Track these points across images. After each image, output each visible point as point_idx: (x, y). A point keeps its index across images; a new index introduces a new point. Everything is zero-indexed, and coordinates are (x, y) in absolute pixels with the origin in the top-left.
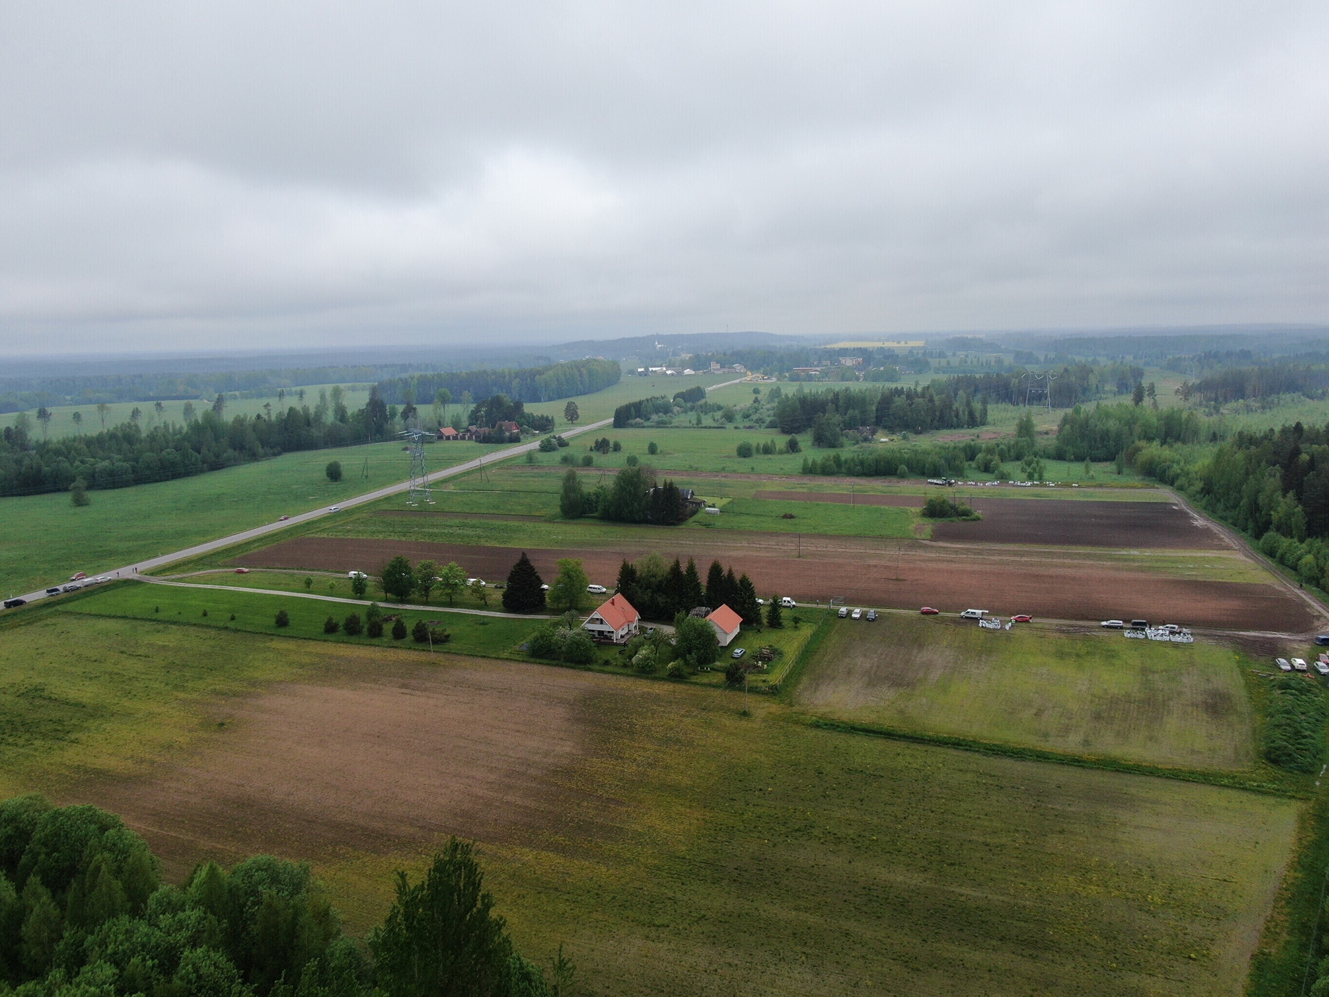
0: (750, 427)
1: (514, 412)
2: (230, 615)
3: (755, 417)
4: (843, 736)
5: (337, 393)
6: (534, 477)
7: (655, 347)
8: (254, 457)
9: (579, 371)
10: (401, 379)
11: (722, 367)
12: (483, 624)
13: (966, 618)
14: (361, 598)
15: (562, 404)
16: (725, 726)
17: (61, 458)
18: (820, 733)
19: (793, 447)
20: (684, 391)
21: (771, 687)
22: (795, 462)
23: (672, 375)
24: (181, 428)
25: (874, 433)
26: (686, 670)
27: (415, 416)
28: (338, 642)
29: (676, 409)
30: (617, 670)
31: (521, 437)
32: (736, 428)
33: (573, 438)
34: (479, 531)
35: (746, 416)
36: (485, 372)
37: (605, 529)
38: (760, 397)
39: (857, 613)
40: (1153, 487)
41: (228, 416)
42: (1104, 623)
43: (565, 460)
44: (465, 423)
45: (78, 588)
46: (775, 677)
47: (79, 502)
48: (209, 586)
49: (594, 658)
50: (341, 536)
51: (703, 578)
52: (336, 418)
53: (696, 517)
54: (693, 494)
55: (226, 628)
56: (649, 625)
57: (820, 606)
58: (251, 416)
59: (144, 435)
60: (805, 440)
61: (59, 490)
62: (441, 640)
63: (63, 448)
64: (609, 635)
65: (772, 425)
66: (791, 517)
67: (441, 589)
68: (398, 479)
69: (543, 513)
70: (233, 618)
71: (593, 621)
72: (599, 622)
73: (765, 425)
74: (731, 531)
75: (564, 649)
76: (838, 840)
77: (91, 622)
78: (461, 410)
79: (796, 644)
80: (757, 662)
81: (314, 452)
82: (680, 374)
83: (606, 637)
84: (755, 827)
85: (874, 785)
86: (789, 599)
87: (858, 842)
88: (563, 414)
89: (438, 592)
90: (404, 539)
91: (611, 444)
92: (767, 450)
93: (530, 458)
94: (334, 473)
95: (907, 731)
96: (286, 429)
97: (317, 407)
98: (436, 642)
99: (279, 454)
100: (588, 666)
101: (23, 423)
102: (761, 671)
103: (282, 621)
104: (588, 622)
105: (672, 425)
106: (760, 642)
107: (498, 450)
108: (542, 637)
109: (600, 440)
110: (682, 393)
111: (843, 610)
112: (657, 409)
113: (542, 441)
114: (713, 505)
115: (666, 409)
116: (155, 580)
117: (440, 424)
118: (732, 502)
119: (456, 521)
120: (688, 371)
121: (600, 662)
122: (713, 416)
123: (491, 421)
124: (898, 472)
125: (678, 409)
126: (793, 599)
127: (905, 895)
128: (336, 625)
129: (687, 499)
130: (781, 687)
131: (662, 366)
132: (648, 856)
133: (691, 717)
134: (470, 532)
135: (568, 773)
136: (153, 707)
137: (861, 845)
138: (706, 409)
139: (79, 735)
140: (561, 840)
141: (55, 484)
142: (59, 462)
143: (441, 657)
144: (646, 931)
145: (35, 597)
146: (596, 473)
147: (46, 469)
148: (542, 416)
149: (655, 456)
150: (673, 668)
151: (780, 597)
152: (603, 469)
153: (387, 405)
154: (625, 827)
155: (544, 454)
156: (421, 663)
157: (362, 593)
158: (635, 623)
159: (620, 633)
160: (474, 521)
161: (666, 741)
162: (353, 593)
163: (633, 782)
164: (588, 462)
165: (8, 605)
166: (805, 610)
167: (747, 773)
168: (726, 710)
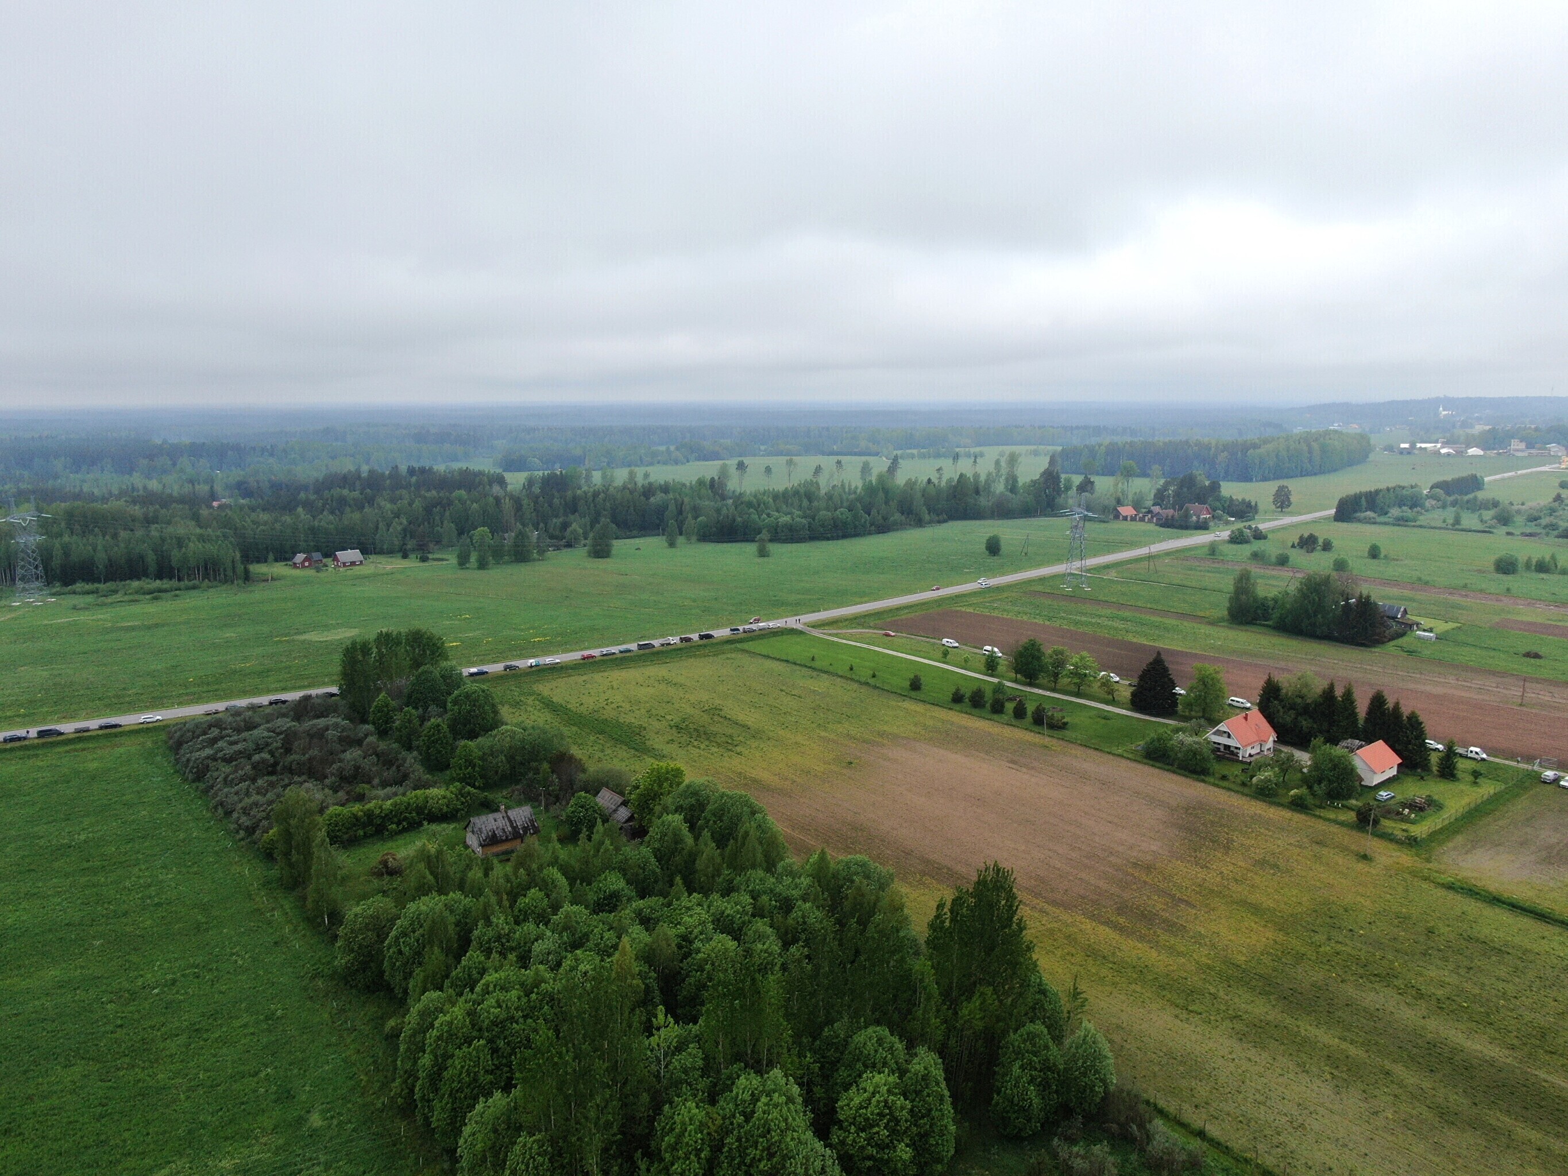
0: (1531, 535)
1: (1207, 495)
2: (872, 673)
3: (1544, 521)
4: (1479, 904)
5: (1013, 459)
6: (1214, 572)
7: (1438, 414)
8: (920, 523)
10: (1086, 446)
11: (1529, 447)
12: (1106, 718)
14: (992, 676)
15: (1271, 487)
16: (1337, 864)
17: (751, 510)
18: (1451, 895)
20: (1449, 479)
21: (1409, 838)
23: (1448, 455)
24: (856, 488)
26: (1310, 800)
27: (1092, 491)
28: (962, 712)
29: (1428, 503)
30: (1232, 786)
31: (1211, 524)
32: (1508, 534)
33: (1273, 531)
34: (1129, 625)
35: (1533, 519)
36: (1188, 442)
37: (1278, 639)
38: (1565, 493)
41: (901, 479)
43: (1255, 556)
44: (1148, 502)
45: (754, 631)
46: (1420, 830)
47: (762, 553)
48: (858, 644)
49: (1211, 770)
50: (986, 612)
51: (1362, 707)
52: (1006, 487)
53: (1400, 641)
54: (1405, 612)
55: (867, 684)
56: (1286, 749)
57: (1521, 765)
58: (923, 479)
59: (823, 492)
61: (747, 541)
62: (1057, 727)
63: (755, 500)
64: (1236, 751)
65: (1565, 534)
66: (1537, 656)
67: (1069, 677)
68: (1057, 560)
69: (1208, 614)
70: (874, 676)
71: (1219, 733)
72: (1226, 735)
73: (1556, 533)
74: (1440, 662)
75: (1179, 755)
76: (1420, 995)
77: (761, 660)
78: (1144, 487)
79: (1465, 801)
80: (1403, 810)
81: (978, 522)
82: (1460, 453)
83: (1232, 753)
84: (1328, 961)
85: (1494, 958)
86: (1478, 750)
87: (1444, 1003)
88: (1271, 499)
89: (1066, 680)
90: (1047, 623)
91: (1321, 541)
92: (1542, 568)
93: (1213, 550)
94: (993, 547)
96: (955, 497)
97: (989, 474)
98: (1052, 727)
99: (945, 521)
100: (1203, 777)
101: (724, 472)
102: (1405, 820)
103: (915, 685)
104: (1214, 733)
105: (1418, 523)
106: (1415, 790)
107: (1178, 537)
108: (1159, 740)
109: (1306, 535)
110: (1445, 482)
111: (1550, 774)
112: (1401, 503)
113: (1233, 532)
114: (1429, 628)
115: (1414, 502)
116: (816, 633)
117: (1118, 502)
118: (1459, 628)
119: (1108, 612)
120: (1473, 451)
121: (1217, 775)
122: (1480, 515)
123: (1178, 504)
125: (1434, 502)
126: (1484, 749)
127: (1475, 1062)
128: (963, 696)
129: (1394, 618)
130: (1423, 840)
131: (1437, 442)
132: (1202, 955)
133: (1300, 847)
134: (1119, 625)
135: (1149, 868)
136: (800, 739)
137: (1446, 1007)
138: (1475, 506)
139: (743, 750)
140: (1122, 920)
141: (745, 534)
142: (750, 514)
143: (1055, 741)
144: (1178, 1011)
145: (721, 633)
146: (1285, 574)
147: (739, 519)
148: (1243, 500)
149: (1376, 561)
150: (1295, 795)
151: (1466, 746)
152: (1295, 569)
153: (1063, 476)
154: (1189, 926)
155: (1235, 546)
156: (1035, 744)
157: (993, 670)
158: (1270, 744)
159: (1249, 751)
160: (1127, 614)
161: (1262, 863)
162: (983, 669)
163: (1212, 891)
164: (1283, 561)
165: (702, 637)
166: (1497, 767)
167: (1341, 911)
168: (1345, 849)
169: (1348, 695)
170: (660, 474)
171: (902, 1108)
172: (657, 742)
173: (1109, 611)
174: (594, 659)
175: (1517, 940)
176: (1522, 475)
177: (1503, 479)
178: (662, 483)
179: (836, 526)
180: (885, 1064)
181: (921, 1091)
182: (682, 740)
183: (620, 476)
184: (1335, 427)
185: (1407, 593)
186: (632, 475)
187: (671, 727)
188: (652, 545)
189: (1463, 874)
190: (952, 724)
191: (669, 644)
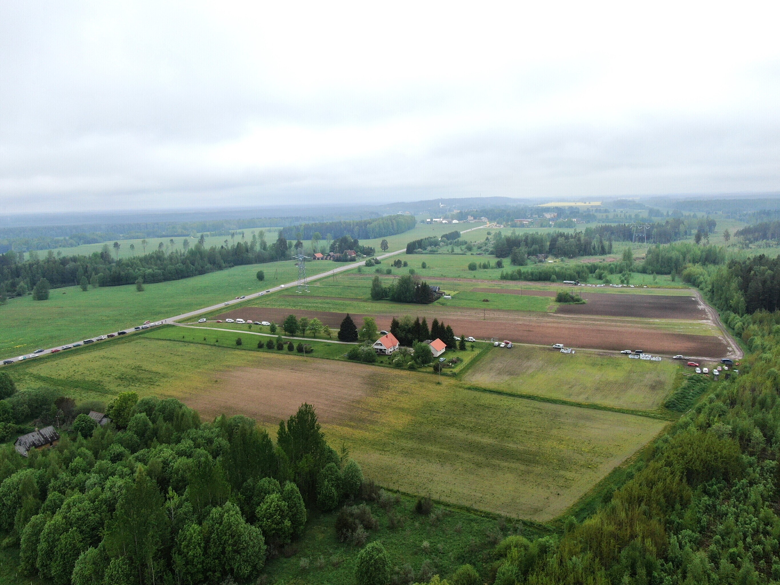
0: (479, 254)
1: (353, 246)
2: (216, 340)
3: (484, 248)
4: (480, 393)
5: (261, 234)
6: (361, 279)
7: (439, 206)
8: (220, 268)
9: (392, 222)
10: (295, 226)
11: (475, 218)
13: (556, 348)
14: (274, 334)
15: (379, 241)
16: (429, 387)
17: (129, 268)
18: (470, 391)
19: (499, 265)
20: (448, 233)
21: (453, 374)
22: (497, 273)
23: (446, 223)
24: (184, 253)
25: (546, 257)
26: (416, 366)
27: (302, 247)
28: (264, 352)
29: (441, 244)
30: (386, 365)
31: (357, 258)
32: (472, 254)
33: (383, 260)
34: (331, 306)
35: (479, 248)
36: (340, 222)
37: (392, 305)
38: (489, 237)
39: (503, 345)
40: (688, 288)
41: (207, 246)
42: (622, 352)
43: (378, 271)
44: (328, 251)
45: (148, 328)
46: (456, 370)
47: (140, 289)
48: (205, 328)
49: (376, 360)
50: (264, 306)
51: (430, 327)
52: (261, 248)
53: (438, 301)
54: (439, 289)
55: (215, 345)
56: (403, 348)
57: (487, 341)
58: (219, 246)
59: (166, 256)
60: (506, 262)
61: (129, 284)
62: (309, 352)
63: (129, 262)
65: (492, 253)
66: (487, 301)
67: (310, 330)
68: (292, 280)
69: (362, 298)
70: (217, 341)
71: (377, 344)
72: (380, 345)
73: (488, 253)
74: (454, 307)
75: (363, 356)
76: (464, 428)
77: (155, 342)
78: (325, 244)
79: (470, 357)
80: (449, 364)
82: (450, 223)
83: (383, 352)
84: (432, 422)
85: (487, 410)
86: (472, 338)
88: (380, 246)
89: (309, 332)
90: (294, 308)
91: (403, 263)
92: (485, 267)
93: (359, 269)
94: (260, 277)
95: (509, 391)
96: (236, 254)
97: (252, 242)
98: (307, 352)
99: (233, 266)
100: (373, 363)
101: (107, 249)
102: (451, 367)
103: (239, 343)
104: (375, 345)
105: (438, 252)
106: (452, 356)
107: (344, 266)
108: (354, 351)
109: (397, 260)
110: (446, 235)
111: (497, 343)
112: (431, 244)
113: (366, 261)
114: (448, 294)
115: (436, 244)
116: (181, 325)
117: (314, 251)
118: (459, 293)
120: (455, 221)
121: (379, 362)
122: (461, 248)
123: (341, 251)
124: (551, 279)
125: (443, 243)
126: (474, 338)
127: (485, 446)
128: (263, 344)
129: (435, 291)
130: (458, 374)
131: (440, 218)
132: (386, 430)
133: (415, 384)
134: (327, 306)
135: (358, 402)
136: (187, 374)
137: (473, 430)
138: (458, 244)
139: (159, 383)
140: (352, 423)
141: (127, 280)
142: (128, 270)
143: (309, 358)
144: (381, 452)
145: (130, 331)
146: (391, 277)
147: (123, 273)
148: (369, 247)
149: (424, 269)
150: (410, 365)
151: (467, 337)
152: (395, 275)
153: (287, 241)
154: (379, 420)
155: (367, 268)
156: (300, 361)
157: (274, 332)
158: (397, 347)
159: (390, 350)
160: (328, 301)
161: (402, 392)
162: (269, 332)
163: (385, 406)
164: (389, 272)
165: (119, 334)
166: (479, 343)
167: (433, 404)
168: (430, 382)
169: (424, 322)
170: (68, 252)
171: (284, 506)
172: (113, 387)
173: (320, 301)
174: (59, 352)
175: (493, 403)
176: (474, 230)
177: (467, 232)
178: (72, 256)
179: (177, 273)
180: (274, 491)
181: (291, 497)
182: (125, 384)
183: (42, 255)
184: (400, 213)
185: (438, 281)
186: (50, 253)
187: (117, 379)
188: (72, 290)
189: (472, 383)
190: (261, 357)
191: (102, 339)
